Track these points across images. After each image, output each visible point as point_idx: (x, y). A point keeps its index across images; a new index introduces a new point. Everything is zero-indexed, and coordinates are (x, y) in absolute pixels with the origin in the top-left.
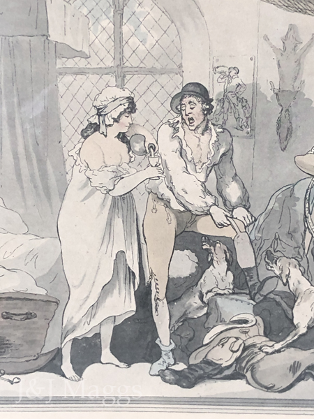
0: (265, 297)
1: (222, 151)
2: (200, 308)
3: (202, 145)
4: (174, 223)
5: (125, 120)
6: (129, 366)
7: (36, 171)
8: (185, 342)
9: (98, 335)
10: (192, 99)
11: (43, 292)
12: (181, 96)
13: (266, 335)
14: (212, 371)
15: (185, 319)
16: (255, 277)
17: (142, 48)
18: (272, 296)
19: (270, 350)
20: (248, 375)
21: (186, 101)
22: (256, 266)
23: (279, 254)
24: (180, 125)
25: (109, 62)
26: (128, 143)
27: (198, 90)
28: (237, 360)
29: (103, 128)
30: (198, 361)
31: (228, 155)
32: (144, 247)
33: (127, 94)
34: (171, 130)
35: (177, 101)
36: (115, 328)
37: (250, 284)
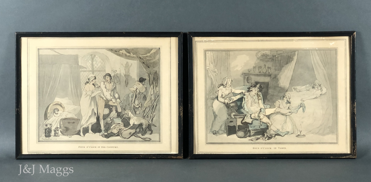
0: (124, 118)
1: (114, 87)
2: (110, 121)
3: (110, 86)
4: (104, 102)
5: (94, 81)
6: (95, 133)
7: (76, 91)
8: (107, 128)
9: (88, 127)
10: (108, 76)
11: (77, 118)
12: (105, 76)
13: (124, 126)
14: (112, 135)
15: (107, 123)
16: (122, 114)
17: (97, 66)
18: (125, 118)
19: (125, 130)
20: (120, 135)
21: (106, 77)
22: (122, 112)
23: (126, 109)
24: (105, 82)
25: (91, 69)
26: (94, 86)
27: (109, 75)
28: (118, 132)
29: (89, 82)
30: (110, 132)
31: (115, 88)
32: (98, 108)
33: (94, 75)
34: (103, 83)
35: (105, 77)
36: (92, 126)
37: (121, 115)
